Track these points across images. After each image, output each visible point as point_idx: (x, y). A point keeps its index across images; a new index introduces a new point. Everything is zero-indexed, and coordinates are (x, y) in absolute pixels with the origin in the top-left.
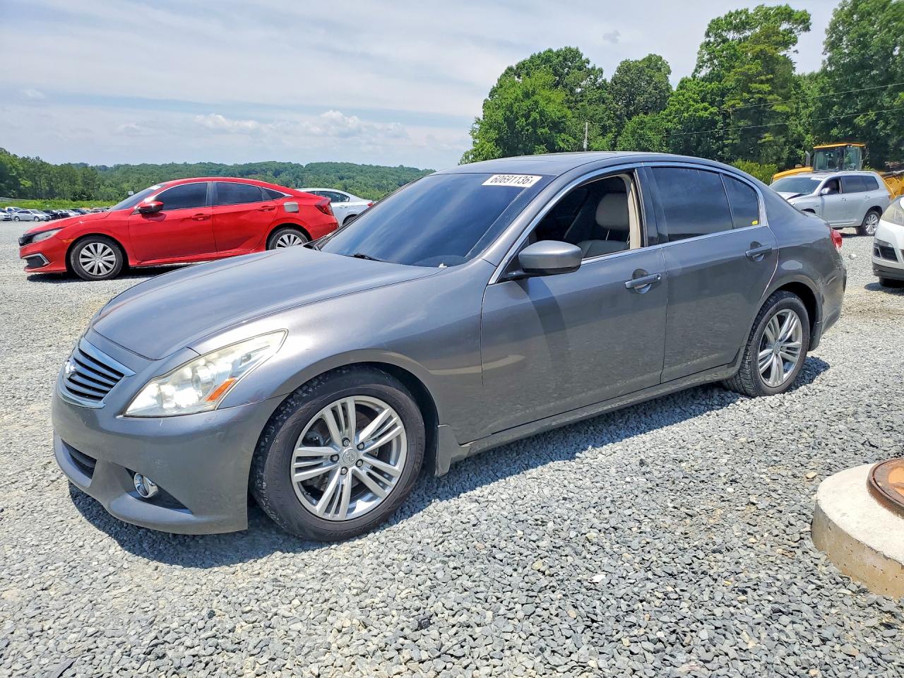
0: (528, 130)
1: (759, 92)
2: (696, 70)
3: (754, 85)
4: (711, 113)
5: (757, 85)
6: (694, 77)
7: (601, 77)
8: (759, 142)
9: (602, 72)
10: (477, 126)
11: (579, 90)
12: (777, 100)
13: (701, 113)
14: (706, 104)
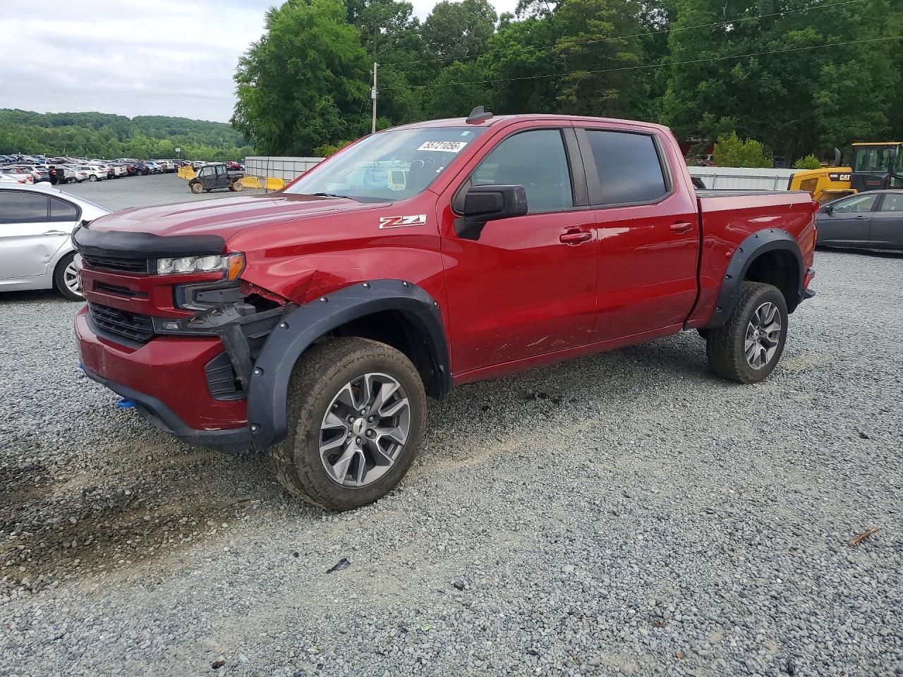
0: (304, 75)
1: (600, 31)
2: (520, 6)
3: (593, 22)
4: (539, 59)
5: (598, 22)
6: (518, 12)
7: (411, 14)
8: (601, 100)
9: (411, 7)
10: (243, 67)
11: (383, 31)
12: (620, 44)
13: (523, 57)
14: (531, 48)
